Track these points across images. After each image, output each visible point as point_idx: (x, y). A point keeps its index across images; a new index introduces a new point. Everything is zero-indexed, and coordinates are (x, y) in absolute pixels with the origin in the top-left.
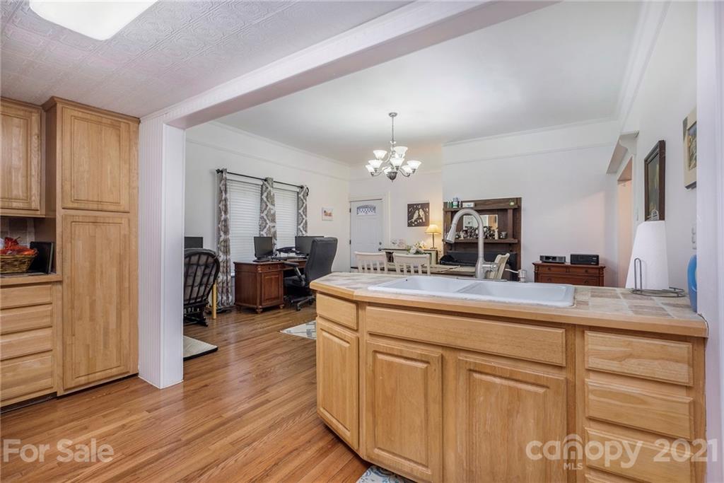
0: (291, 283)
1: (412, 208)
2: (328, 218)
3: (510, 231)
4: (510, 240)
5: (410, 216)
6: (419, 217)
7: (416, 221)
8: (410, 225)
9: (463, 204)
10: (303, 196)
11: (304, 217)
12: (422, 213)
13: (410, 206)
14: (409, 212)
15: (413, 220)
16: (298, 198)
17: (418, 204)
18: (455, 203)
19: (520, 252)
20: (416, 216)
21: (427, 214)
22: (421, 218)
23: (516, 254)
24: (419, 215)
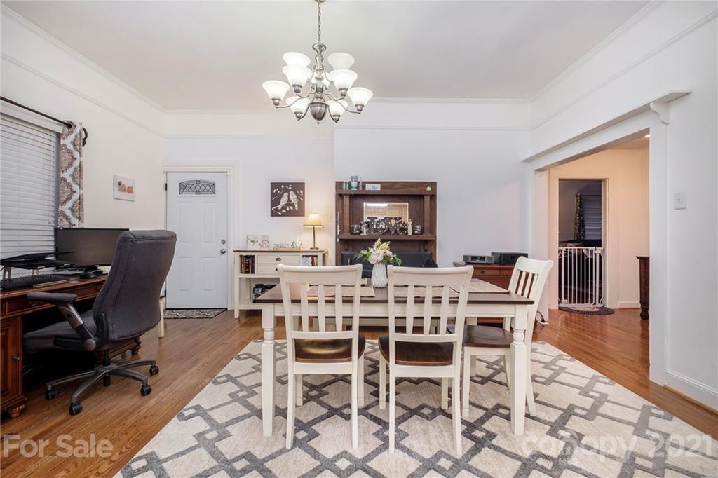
0: (49, 344)
1: (278, 189)
2: (125, 195)
3: (427, 225)
4: (426, 236)
5: (275, 201)
6: (289, 203)
7: (283, 208)
8: (274, 213)
9: (367, 185)
10: (74, 144)
11: (75, 187)
12: (293, 197)
13: (274, 185)
14: (273, 195)
15: (280, 207)
16: (59, 147)
17: (288, 184)
18: (354, 184)
19: (435, 251)
20: (284, 201)
21: (301, 199)
22: (293, 205)
23: (431, 254)
24: (289, 200)
